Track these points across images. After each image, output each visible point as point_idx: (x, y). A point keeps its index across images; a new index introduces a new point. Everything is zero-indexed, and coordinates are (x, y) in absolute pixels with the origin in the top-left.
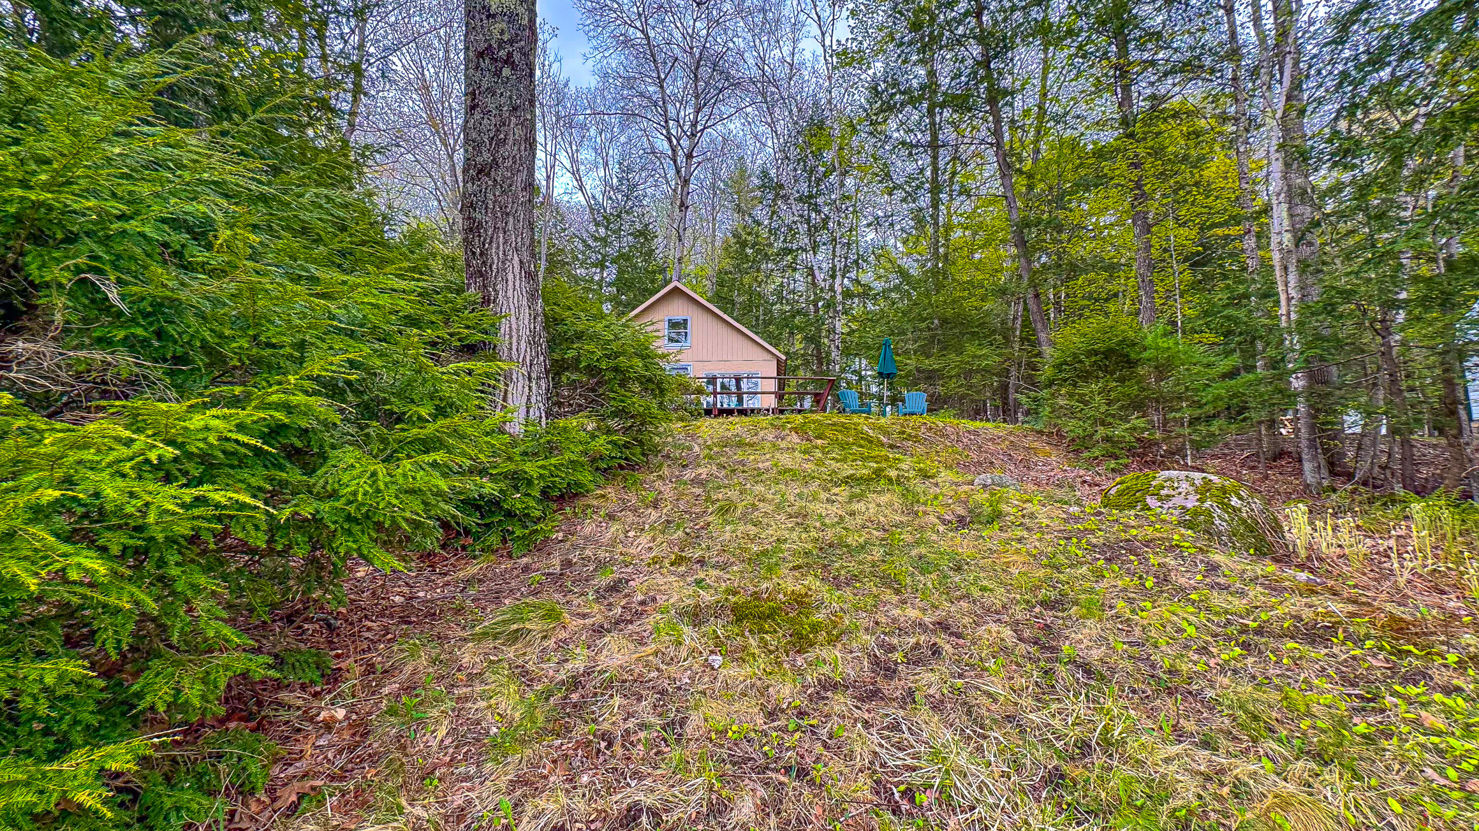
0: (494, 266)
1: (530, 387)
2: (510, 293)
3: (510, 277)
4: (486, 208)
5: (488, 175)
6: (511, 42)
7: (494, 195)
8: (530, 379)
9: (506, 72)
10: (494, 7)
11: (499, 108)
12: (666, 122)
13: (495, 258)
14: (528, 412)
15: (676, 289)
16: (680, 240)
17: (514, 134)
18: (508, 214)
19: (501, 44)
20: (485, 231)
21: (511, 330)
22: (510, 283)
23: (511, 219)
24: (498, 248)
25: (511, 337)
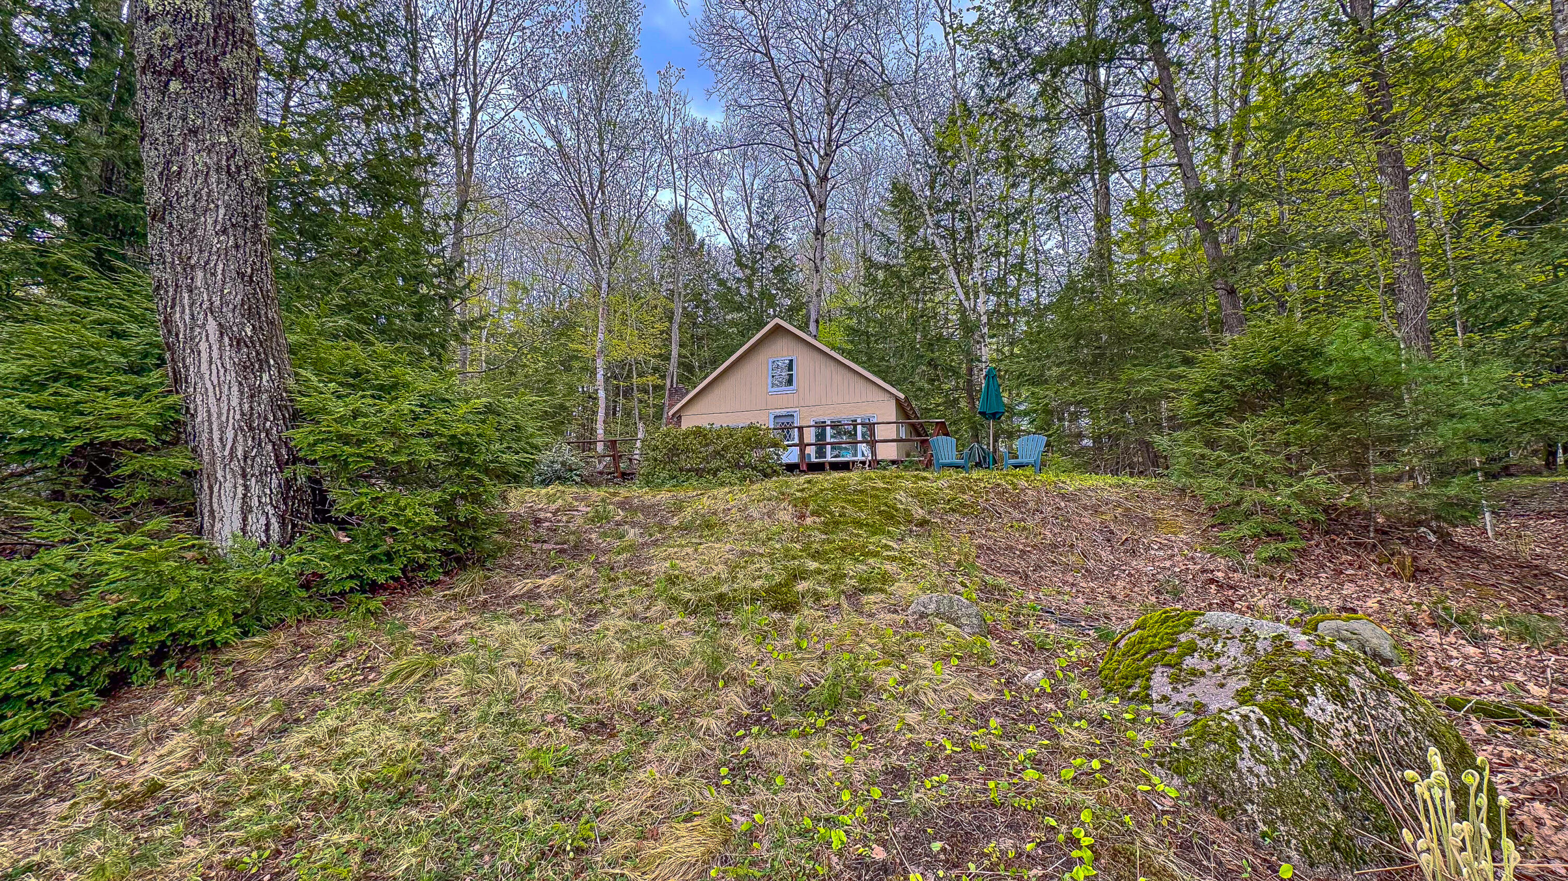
0: (181, 336)
1: (246, 487)
2: (204, 367)
3: (203, 346)
4: (164, 263)
5: (162, 220)
6: (180, 47)
7: (172, 244)
8: (244, 476)
9: (174, 86)
10: (152, 6)
11: (168, 133)
12: (796, 145)
13: (181, 326)
14: (245, 519)
15: (778, 327)
16: (817, 271)
17: (195, 164)
18: (192, 267)
19: (165, 51)
20: (167, 292)
21: (209, 416)
22: (204, 356)
23: (200, 274)
24: (183, 312)
25: (211, 424)
